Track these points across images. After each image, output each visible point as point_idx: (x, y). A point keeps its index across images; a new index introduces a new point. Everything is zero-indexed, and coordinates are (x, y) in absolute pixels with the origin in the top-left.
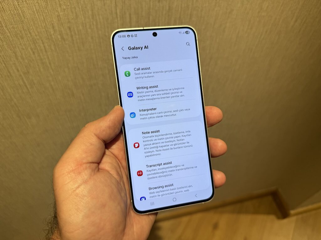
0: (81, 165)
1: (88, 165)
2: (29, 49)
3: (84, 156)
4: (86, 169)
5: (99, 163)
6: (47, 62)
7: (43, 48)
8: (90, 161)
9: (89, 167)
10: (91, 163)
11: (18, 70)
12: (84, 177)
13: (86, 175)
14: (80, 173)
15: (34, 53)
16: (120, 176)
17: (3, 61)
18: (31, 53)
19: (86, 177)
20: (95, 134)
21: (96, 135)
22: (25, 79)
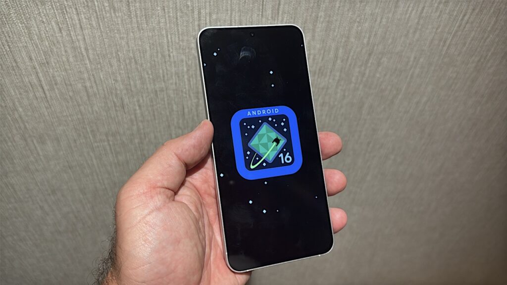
0: (154, 188)
1: (163, 190)
2: (53, 23)
3: (159, 178)
4: (160, 194)
5: (176, 192)
6: (82, 46)
7: (77, 22)
8: (166, 186)
9: (163, 192)
10: (166, 188)
11: (31, 59)
12: (157, 202)
13: (159, 201)
14: (152, 197)
15: (60, 29)
16: (200, 214)
17: (7, 41)
18: (57, 30)
19: (159, 204)
20: (175, 154)
21: (177, 156)
22: (40, 75)
